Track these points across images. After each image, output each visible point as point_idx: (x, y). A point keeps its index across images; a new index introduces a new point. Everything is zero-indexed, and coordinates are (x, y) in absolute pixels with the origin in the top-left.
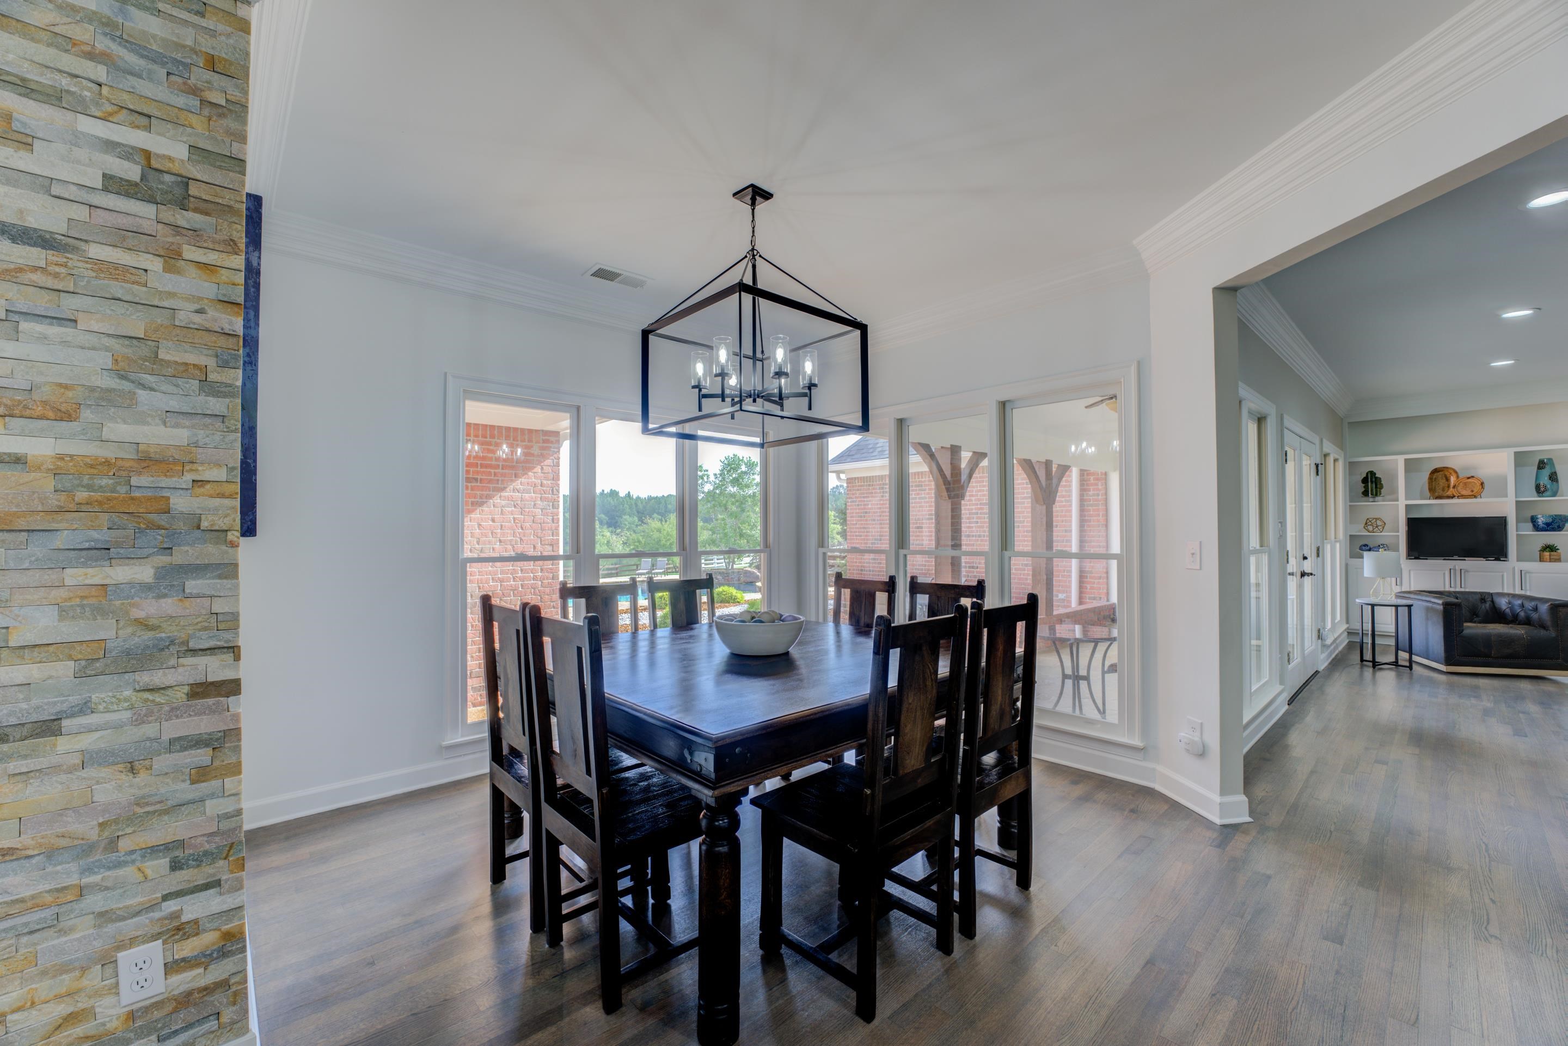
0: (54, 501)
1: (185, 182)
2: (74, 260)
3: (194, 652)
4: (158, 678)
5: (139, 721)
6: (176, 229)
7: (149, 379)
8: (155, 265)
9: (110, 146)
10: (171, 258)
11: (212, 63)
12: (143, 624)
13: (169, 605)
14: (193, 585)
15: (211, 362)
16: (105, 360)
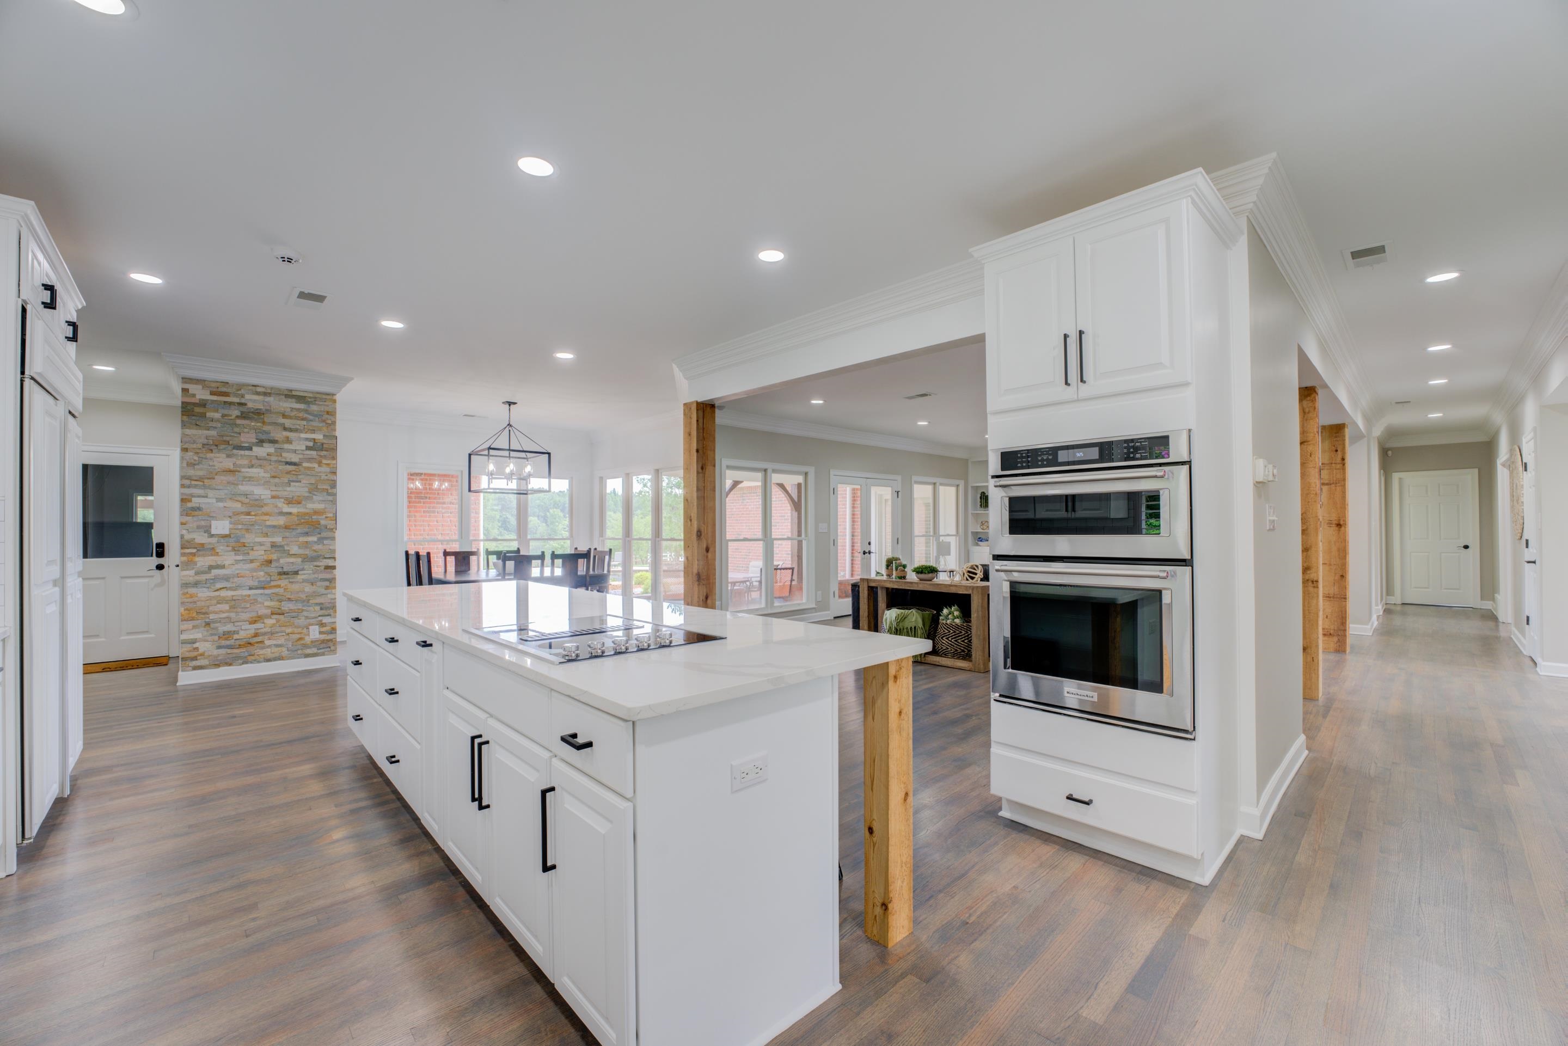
0: (297, 522)
1: (322, 444)
2: (300, 467)
3: (325, 558)
4: (318, 564)
5: (314, 574)
6: (321, 456)
7: (316, 493)
8: (316, 465)
9: (307, 439)
10: (320, 463)
11: (328, 413)
12: (315, 551)
13: (320, 547)
14: (325, 542)
15: (329, 488)
16: (306, 489)
